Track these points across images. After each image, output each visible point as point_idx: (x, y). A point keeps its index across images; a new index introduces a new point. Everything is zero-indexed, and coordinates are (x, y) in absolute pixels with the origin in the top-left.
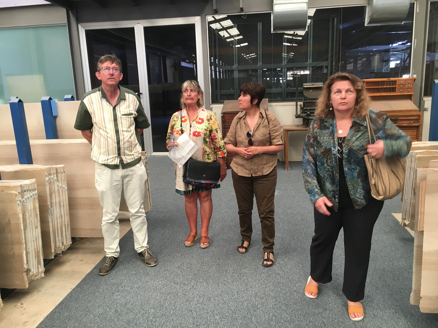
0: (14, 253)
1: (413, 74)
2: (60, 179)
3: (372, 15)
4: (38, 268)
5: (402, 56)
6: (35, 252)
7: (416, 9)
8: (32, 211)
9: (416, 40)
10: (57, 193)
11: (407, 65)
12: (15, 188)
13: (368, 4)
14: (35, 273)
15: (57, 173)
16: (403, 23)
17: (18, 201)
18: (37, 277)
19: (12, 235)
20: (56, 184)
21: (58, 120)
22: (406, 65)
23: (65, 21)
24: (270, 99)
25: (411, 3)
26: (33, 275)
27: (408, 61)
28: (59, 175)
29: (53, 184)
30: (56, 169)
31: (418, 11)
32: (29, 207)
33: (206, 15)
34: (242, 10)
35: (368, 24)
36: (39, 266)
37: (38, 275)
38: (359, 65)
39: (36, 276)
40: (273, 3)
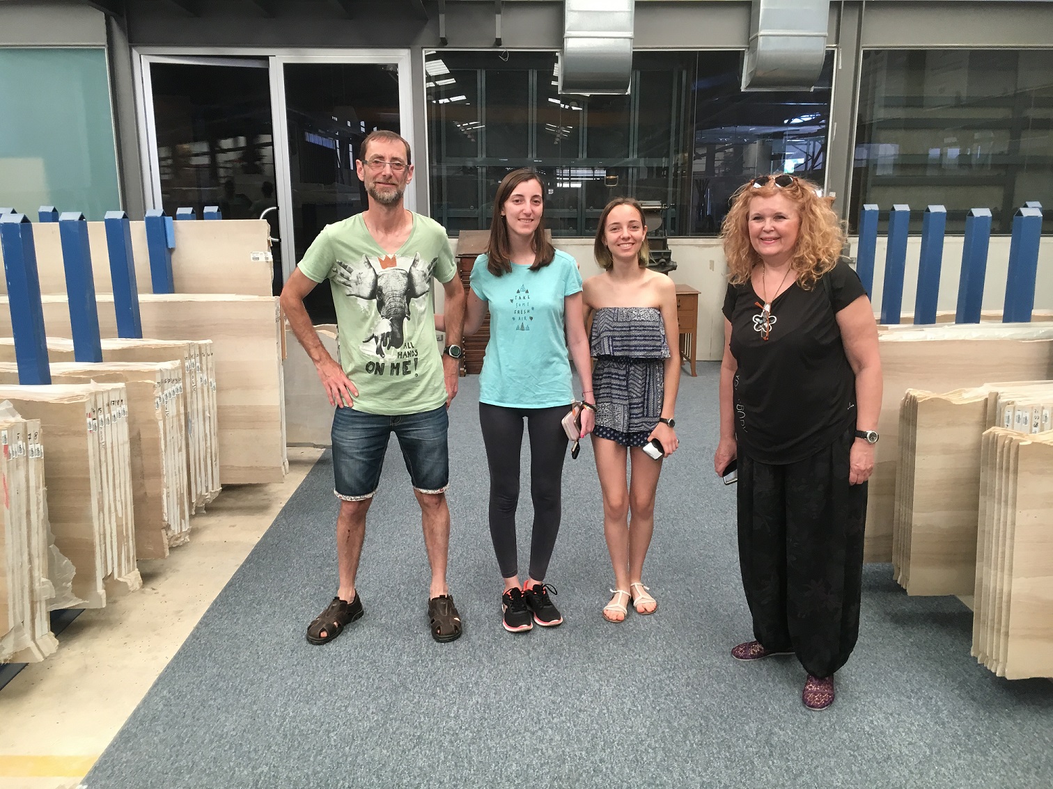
0: (146, 493)
1: (829, 190)
2: (204, 368)
3: (755, 71)
4: (181, 524)
5: (808, 149)
6: (177, 495)
7: (838, 64)
8: (175, 419)
9: (836, 124)
10: (199, 391)
11: (819, 167)
12: (152, 374)
13: (749, 48)
14: (176, 533)
15: (201, 354)
16: (812, 90)
17: (157, 397)
18: (178, 542)
19: (142, 459)
20: (199, 375)
21: (174, 256)
22: (816, 168)
23: (102, 41)
24: (555, 231)
25: (827, 52)
26: (172, 537)
27: (820, 160)
28: (204, 358)
29: (193, 375)
30: (200, 348)
31: (840, 68)
32: (170, 412)
33: (422, 48)
34: (498, 42)
35: (747, 87)
36: (183, 521)
37: (180, 537)
38: (717, 164)
39: (177, 539)
40: (562, 32)
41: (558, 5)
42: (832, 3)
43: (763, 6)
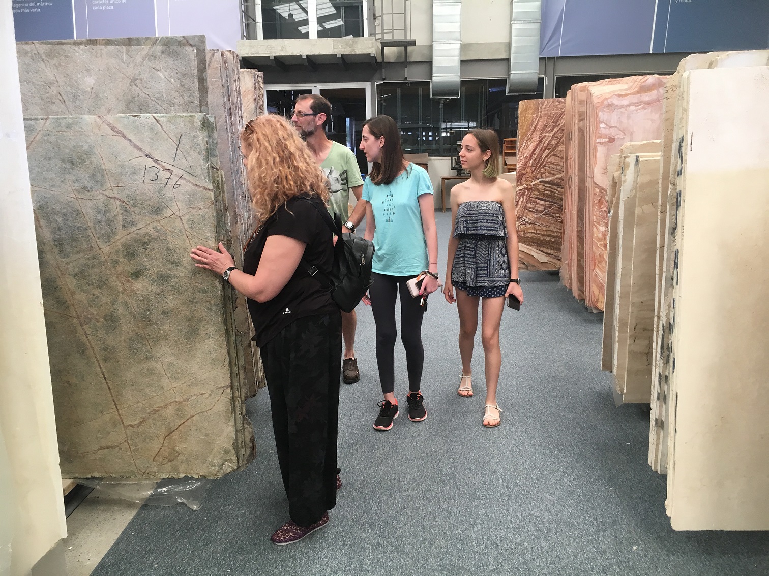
3: (510, 87)
7: (545, 82)
13: (508, 78)
16: (535, 93)
25: (541, 78)
31: (547, 84)
33: (375, 80)
34: (406, 78)
35: (509, 93)
40: (432, 74)
41: (430, 63)
42: (540, 59)
43: (512, 62)
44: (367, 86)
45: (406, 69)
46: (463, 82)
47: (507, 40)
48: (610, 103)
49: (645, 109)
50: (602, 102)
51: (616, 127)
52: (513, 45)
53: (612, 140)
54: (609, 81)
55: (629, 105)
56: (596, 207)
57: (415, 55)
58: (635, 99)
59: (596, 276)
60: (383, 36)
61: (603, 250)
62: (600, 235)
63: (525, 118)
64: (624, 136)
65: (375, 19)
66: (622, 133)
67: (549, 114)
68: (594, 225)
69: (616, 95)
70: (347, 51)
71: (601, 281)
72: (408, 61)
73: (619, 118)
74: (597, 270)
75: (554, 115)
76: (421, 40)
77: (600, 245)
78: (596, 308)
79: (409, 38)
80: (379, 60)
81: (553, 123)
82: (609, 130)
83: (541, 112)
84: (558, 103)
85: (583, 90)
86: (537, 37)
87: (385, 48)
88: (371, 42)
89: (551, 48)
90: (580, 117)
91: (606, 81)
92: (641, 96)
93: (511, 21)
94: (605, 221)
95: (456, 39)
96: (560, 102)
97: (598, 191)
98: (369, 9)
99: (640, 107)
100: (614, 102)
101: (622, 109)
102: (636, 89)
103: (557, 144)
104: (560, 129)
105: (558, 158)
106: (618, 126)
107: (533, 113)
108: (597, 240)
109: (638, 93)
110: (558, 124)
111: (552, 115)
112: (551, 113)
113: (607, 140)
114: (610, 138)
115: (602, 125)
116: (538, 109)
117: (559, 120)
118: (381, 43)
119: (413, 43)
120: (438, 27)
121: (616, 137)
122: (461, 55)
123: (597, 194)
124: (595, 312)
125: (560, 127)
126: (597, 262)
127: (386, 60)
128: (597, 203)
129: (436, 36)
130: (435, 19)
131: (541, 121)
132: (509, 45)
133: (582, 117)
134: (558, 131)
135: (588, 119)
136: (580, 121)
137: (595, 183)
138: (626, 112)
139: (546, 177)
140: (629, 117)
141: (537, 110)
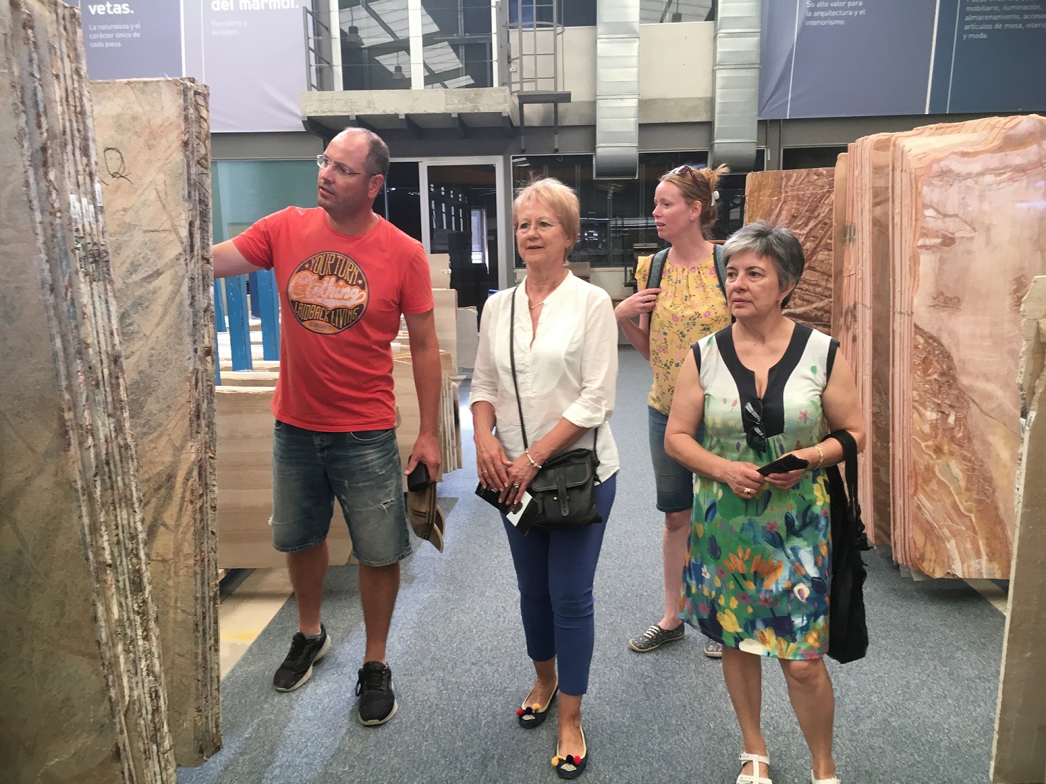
7: (767, 157)
13: (711, 149)
25: (758, 151)
31: (769, 159)
33: (511, 155)
34: (556, 150)
40: (595, 144)
41: (592, 128)
42: (759, 122)
43: (717, 125)
44: (498, 162)
45: (556, 137)
46: (643, 157)
47: (709, 95)
48: (944, 169)
49: (1015, 181)
50: (930, 166)
51: (956, 216)
52: (718, 100)
53: (948, 241)
54: (937, 129)
55: (982, 174)
56: (919, 373)
57: (570, 115)
58: (994, 161)
59: (919, 508)
60: (522, 87)
61: (932, 458)
62: (927, 429)
63: (758, 203)
64: (973, 234)
65: (509, 62)
66: (969, 228)
67: (801, 196)
68: (914, 407)
69: (956, 153)
70: (467, 108)
71: (930, 519)
72: (559, 124)
73: (963, 198)
74: (921, 496)
75: (809, 198)
76: (579, 94)
77: (927, 447)
78: (920, 572)
79: (560, 90)
80: (516, 122)
81: (806, 211)
82: (944, 223)
83: (786, 192)
84: (815, 177)
85: (881, 146)
86: (755, 90)
87: (525, 105)
88: (502, 94)
89: (776, 105)
90: (875, 196)
91: (931, 129)
92: (1006, 155)
93: (715, 64)
94: (936, 400)
95: (632, 93)
96: (819, 175)
97: (922, 340)
98: (500, 47)
99: (1004, 176)
100: (952, 167)
101: (969, 180)
102: (996, 143)
103: (815, 248)
104: (820, 221)
105: (817, 274)
106: (960, 215)
107: (772, 195)
108: (920, 438)
109: (1000, 149)
110: (816, 214)
111: (806, 199)
112: (803, 195)
113: (938, 241)
114: (944, 237)
115: (929, 213)
116: (781, 187)
117: (817, 206)
118: (519, 96)
119: (566, 97)
120: (605, 74)
121: (958, 235)
122: (639, 116)
123: (920, 347)
124: (916, 579)
125: (820, 218)
126: (920, 480)
127: (526, 124)
128: (919, 365)
129: (601, 89)
130: (600, 62)
131: (786, 208)
132: (711, 102)
133: (881, 197)
134: (816, 225)
135: (897, 201)
136: (876, 204)
137: (916, 326)
138: (976, 187)
139: (796, 306)
140: (982, 197)
141: (778, 189)
